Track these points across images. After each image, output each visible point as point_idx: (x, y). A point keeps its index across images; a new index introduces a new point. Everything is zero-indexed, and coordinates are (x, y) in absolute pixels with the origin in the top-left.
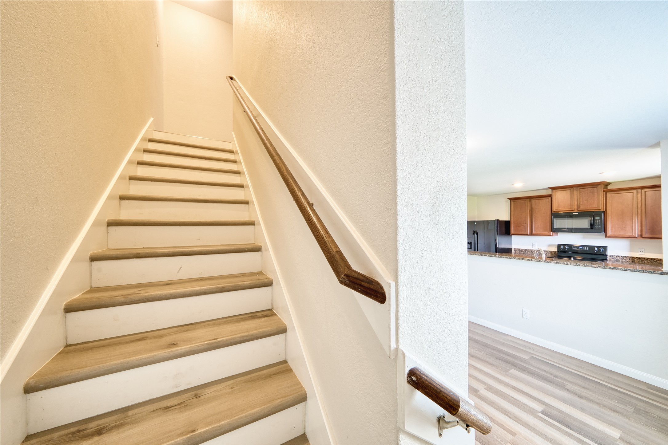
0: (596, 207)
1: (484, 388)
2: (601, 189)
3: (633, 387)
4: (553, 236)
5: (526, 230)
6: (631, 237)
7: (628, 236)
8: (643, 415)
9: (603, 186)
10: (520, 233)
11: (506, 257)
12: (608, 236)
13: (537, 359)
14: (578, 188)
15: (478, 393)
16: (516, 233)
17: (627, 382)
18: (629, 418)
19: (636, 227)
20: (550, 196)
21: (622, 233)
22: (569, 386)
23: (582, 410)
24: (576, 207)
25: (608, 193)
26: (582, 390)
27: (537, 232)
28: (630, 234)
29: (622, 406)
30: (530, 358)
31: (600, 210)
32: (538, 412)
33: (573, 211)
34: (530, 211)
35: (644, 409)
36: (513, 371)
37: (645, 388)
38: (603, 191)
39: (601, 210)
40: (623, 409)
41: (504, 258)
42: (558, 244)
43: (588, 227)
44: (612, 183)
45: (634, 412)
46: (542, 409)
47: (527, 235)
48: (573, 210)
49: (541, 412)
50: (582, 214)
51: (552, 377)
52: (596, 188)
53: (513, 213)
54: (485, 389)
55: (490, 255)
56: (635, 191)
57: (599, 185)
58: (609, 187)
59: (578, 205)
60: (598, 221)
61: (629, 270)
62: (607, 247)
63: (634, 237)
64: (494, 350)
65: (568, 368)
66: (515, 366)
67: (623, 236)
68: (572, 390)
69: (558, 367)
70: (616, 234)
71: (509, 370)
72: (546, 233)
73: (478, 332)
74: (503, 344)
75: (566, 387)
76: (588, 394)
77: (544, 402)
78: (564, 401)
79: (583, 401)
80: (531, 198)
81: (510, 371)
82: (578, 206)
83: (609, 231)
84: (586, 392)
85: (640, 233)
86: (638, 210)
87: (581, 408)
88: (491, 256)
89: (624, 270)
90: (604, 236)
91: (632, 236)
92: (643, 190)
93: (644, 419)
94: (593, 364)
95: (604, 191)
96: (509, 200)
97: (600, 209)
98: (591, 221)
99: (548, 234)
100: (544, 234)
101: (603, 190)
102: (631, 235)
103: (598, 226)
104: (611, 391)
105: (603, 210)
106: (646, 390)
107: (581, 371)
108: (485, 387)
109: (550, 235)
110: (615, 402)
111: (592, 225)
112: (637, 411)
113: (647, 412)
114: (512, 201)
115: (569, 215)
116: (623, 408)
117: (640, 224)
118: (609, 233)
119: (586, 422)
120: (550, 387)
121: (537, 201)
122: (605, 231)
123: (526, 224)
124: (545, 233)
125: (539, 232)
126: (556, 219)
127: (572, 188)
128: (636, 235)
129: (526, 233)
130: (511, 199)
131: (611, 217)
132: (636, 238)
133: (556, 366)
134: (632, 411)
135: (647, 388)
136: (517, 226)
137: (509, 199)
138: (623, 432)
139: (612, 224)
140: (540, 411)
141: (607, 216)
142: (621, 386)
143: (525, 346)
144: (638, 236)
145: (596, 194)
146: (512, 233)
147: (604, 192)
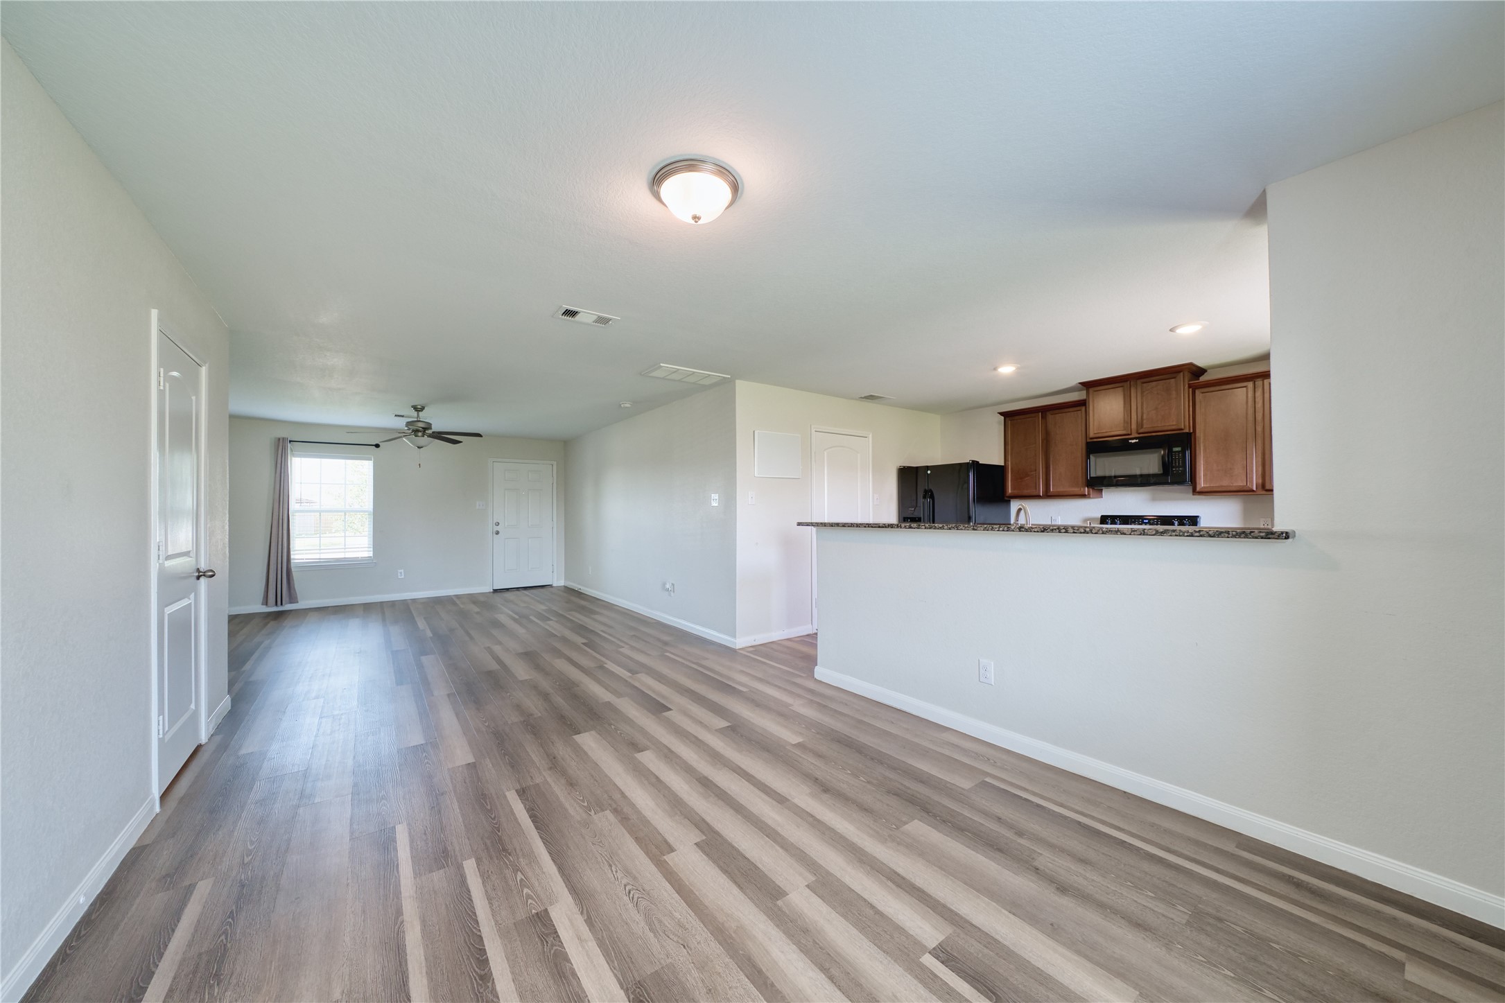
0: (1174, 423)
1: (807, 884)
2: (1182, 382)
3: (1205, 846)
4: (1089, 498)
5: (1036, 486)
6: (1242, 489)
7: (1238, 489)
8: (1209, 928)
9: (1188, 375)
10: (1026, 492)
11: (941, 526)
12: (1198, 489)
13: (993, 787)
14: (1139, 382)
15: (779, 903)
16: (1016, 492)
17: (1192, 833)
18: (1168, 946)
19: (1253, 467)
20: (1082, 404)
21: (1225, 483)
22: (1046, 859)
23: (1053, 931)
24: (1134, 426)
25: (1197, 392)
26: (1073, 868)
27: (1059, 490)
28: (1240, 483)
29: (1161, 908)
30: (976, 785)
31: (1182, 429)
32: (924, 949)
33: (1128, 435)
34: (1045, 441)
35: (1213, 912)
36: (918, 828)
37: (1230, 847)
38: (1187, 386)
39: (1184, 431)
40: (1163, 915)
41: (935, 528)
42: (1102, 516)
43: (1159, 470)
44: (1208, 371)
45: (1188, 923)
46: (941, 938)
47: (1037, 497)
48: (1129, 433)
49: (934, 949)
50: (1147, 443)
51: (1009, 834)
52: (1173, 380)
53: (1009, 447)
54: (808, 886)
55: (908, 524)
56: (1250, 384)
57: (1180, 372)
58: (1203, 378)
59: (1139, 420)
60: (1179, 456)
61: (1197, 534)
62: (1198, 516)
63: (1248, 489)
64: (894, 769)
65: (1062, 805)
66: (926, 810)
67: (1228, 489)
68: (1047, 871)
69: (1038, 806)
70: (1214, 485)
71: (906, 823)
72: (1076, 490)
73: (879, 724)
74: (925, 753)
75: (1036, 864)
76: (1086, 878)
77: (957, 914)
78: (1015, 906)
79: (1065, 902)
80: (1045, 411)
81: (908, 827)
82: (1140, 425)
83: (1200, 478)
84: (1082, 872)
85: (1260, 481)
86: (1257, 427)
87: (1052, 924)
88: (910, 527)
89: (1186, 534)
90: (1191, 491)
91: (1245, 489)
92: (1265, 381)
93: (1207, 942)
94: (1125, 792)
95: (1189, 387)
96: (1003, 418)
97: (1183, 427)
98: (1163, 457)
99: (1080, 493)
100: (1072, 493)
101: (1189, 384)
102: (1243, 486)
103: (1179, 467)
104: (1146, 866)
105: (1187, 431)
106: (1232, 854)
107: (1089, 813)
108: (812, 878)
109: (1083, 493)
110: (1147, 896)
111: (1166, 466)
112: (1199, 919)
113: (1220, 920)
114: (1007, 419)
115: (1120, 446)
116: (1165, 913)
117: (1260, 460)
118: (1202, 484)
119: (1050, 971)
120: (993, 864)
121: (1058, 416)
122: (1193, 480)
123: (1036, 470)
124: (1073, 489)
125: (1061, 489)
126: (1095, 456)
127: (1127, 381)
128: (1252, 486)
129: (1035, 493)
130: (1006, 415)
131: (1204, 446)
132: (1254, 491)
133: (1033, 802)
134: (1184, 922)
135: (1237, 847)
136: (1020, 476)
137: (1001, 414)
138: (1141, 994)
139: (1206, 463)
140: (932, 944)
141: (1197, 448)
142: (1176, 848)
143: (977, 756)
144: (1256, 488)
145: (1174, 392)
146: (1007, 495)
147: (1191, 389)
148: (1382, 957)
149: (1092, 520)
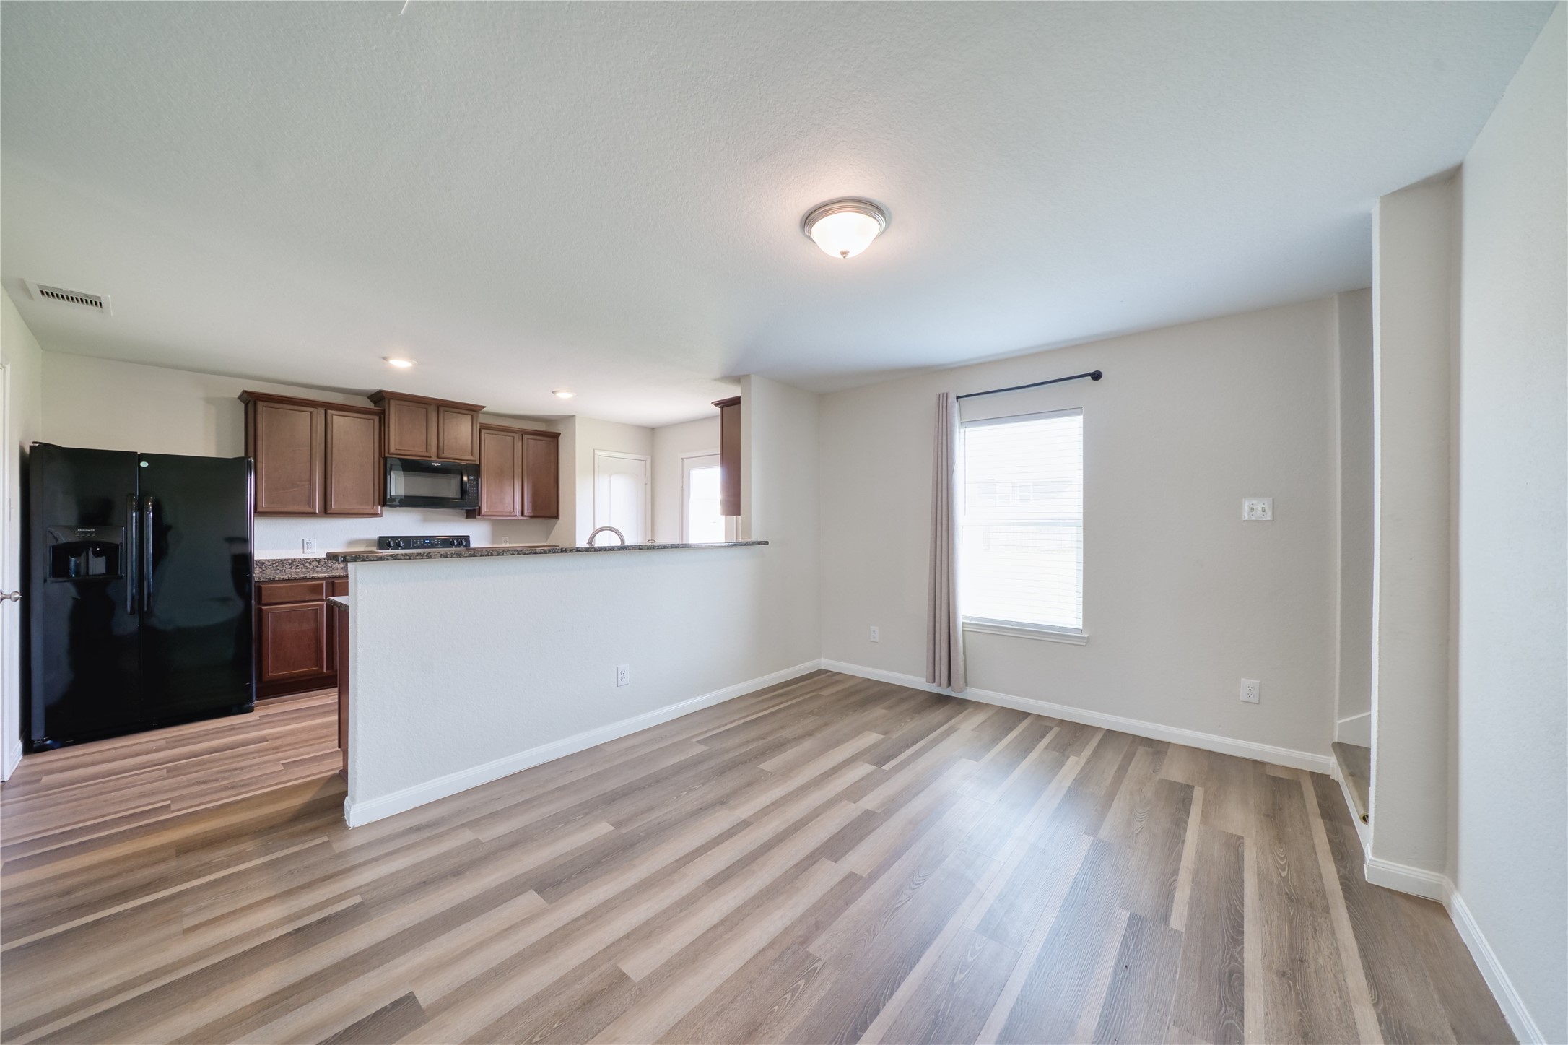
2: (476, 420)
5: (310, 501)
7: (508, 514)
10: (292, 508)
12: (482, 513)
16: (275, 508)
19: (517, 499)
20: (377, 413)
21: (500, 509)
24: (436, 451)
25: (483, 431)
27: (339, 507)
28: (509, 510)
31: (475, 461)
42: (381, 537)
43: (457, 494)
47: (312, 514)
48: (431, 455)
52: (470, 416)
53: (262, 444)
57: (475, 411)
59: (440, 446)
60: (473, 484)
62: (468, 536)
63: (513, 514)
67: (502, 514)
70: (493, 510)
72: (368, 509)
82: (440, 449)
83: (484, 504)
95: (480, 426)
98: (462, 483)
99: (372, 512)
100: (362, 512)
101: (480, 423)
102: (511, 512)
103: (474, 493)
109: (375, 513)
111: (464, 491)
114: (259, 404)
118: (484, 508)
123: (309, 481)
124: (363, 507)
125: (344, 507)
126: (395, 474)
127: (430, 405)
128: (516, 512)
129: (308, 511)
130: (256, 397)
131: (486, 477)
132: (516, 516)
146: (260, 511)
148: (812, 698)
149: (368, 542)
